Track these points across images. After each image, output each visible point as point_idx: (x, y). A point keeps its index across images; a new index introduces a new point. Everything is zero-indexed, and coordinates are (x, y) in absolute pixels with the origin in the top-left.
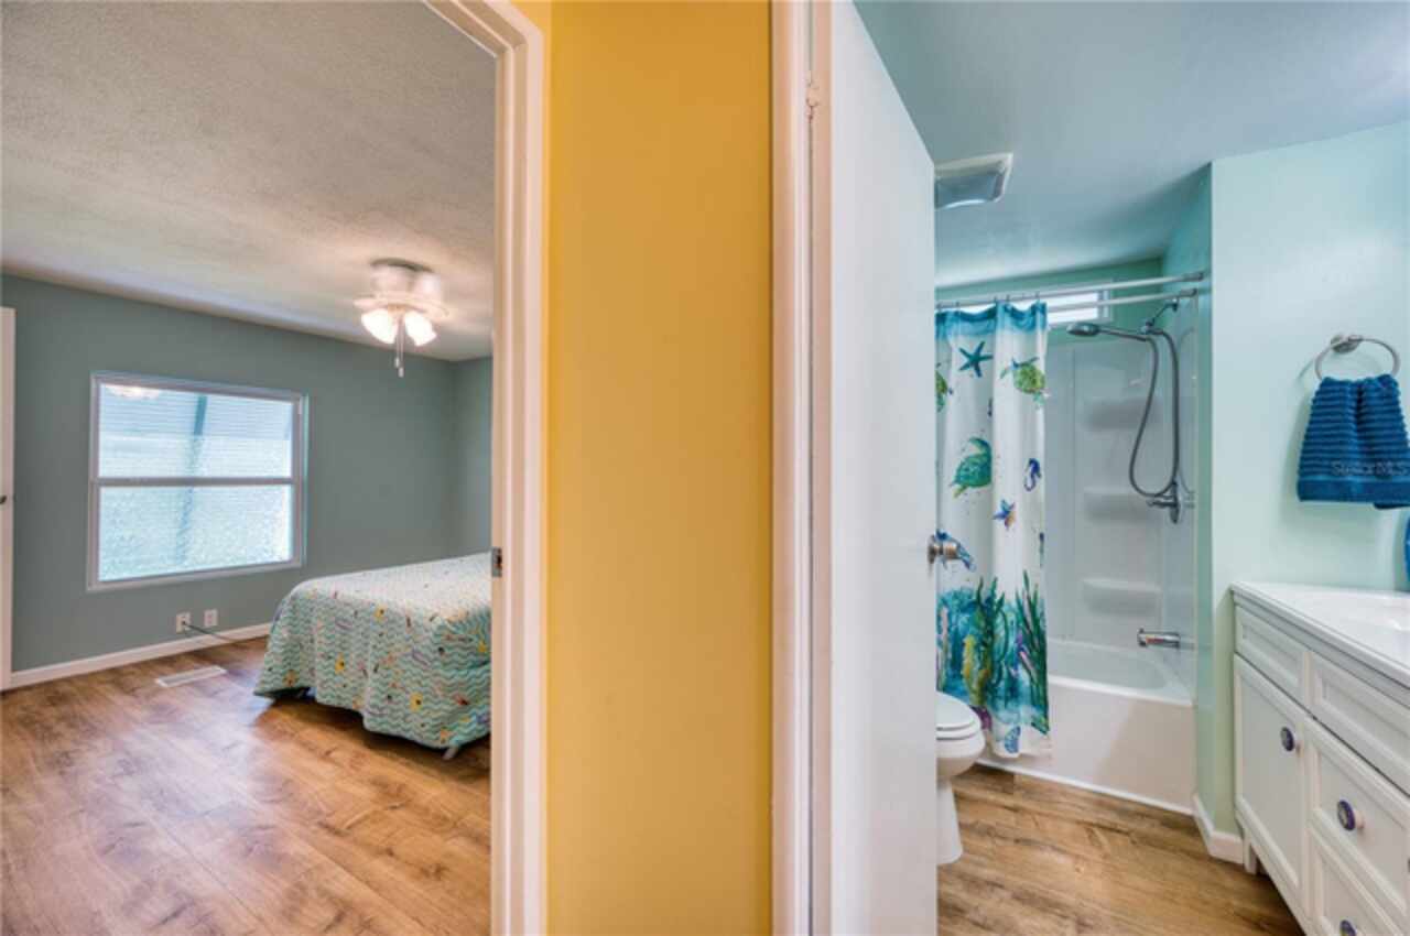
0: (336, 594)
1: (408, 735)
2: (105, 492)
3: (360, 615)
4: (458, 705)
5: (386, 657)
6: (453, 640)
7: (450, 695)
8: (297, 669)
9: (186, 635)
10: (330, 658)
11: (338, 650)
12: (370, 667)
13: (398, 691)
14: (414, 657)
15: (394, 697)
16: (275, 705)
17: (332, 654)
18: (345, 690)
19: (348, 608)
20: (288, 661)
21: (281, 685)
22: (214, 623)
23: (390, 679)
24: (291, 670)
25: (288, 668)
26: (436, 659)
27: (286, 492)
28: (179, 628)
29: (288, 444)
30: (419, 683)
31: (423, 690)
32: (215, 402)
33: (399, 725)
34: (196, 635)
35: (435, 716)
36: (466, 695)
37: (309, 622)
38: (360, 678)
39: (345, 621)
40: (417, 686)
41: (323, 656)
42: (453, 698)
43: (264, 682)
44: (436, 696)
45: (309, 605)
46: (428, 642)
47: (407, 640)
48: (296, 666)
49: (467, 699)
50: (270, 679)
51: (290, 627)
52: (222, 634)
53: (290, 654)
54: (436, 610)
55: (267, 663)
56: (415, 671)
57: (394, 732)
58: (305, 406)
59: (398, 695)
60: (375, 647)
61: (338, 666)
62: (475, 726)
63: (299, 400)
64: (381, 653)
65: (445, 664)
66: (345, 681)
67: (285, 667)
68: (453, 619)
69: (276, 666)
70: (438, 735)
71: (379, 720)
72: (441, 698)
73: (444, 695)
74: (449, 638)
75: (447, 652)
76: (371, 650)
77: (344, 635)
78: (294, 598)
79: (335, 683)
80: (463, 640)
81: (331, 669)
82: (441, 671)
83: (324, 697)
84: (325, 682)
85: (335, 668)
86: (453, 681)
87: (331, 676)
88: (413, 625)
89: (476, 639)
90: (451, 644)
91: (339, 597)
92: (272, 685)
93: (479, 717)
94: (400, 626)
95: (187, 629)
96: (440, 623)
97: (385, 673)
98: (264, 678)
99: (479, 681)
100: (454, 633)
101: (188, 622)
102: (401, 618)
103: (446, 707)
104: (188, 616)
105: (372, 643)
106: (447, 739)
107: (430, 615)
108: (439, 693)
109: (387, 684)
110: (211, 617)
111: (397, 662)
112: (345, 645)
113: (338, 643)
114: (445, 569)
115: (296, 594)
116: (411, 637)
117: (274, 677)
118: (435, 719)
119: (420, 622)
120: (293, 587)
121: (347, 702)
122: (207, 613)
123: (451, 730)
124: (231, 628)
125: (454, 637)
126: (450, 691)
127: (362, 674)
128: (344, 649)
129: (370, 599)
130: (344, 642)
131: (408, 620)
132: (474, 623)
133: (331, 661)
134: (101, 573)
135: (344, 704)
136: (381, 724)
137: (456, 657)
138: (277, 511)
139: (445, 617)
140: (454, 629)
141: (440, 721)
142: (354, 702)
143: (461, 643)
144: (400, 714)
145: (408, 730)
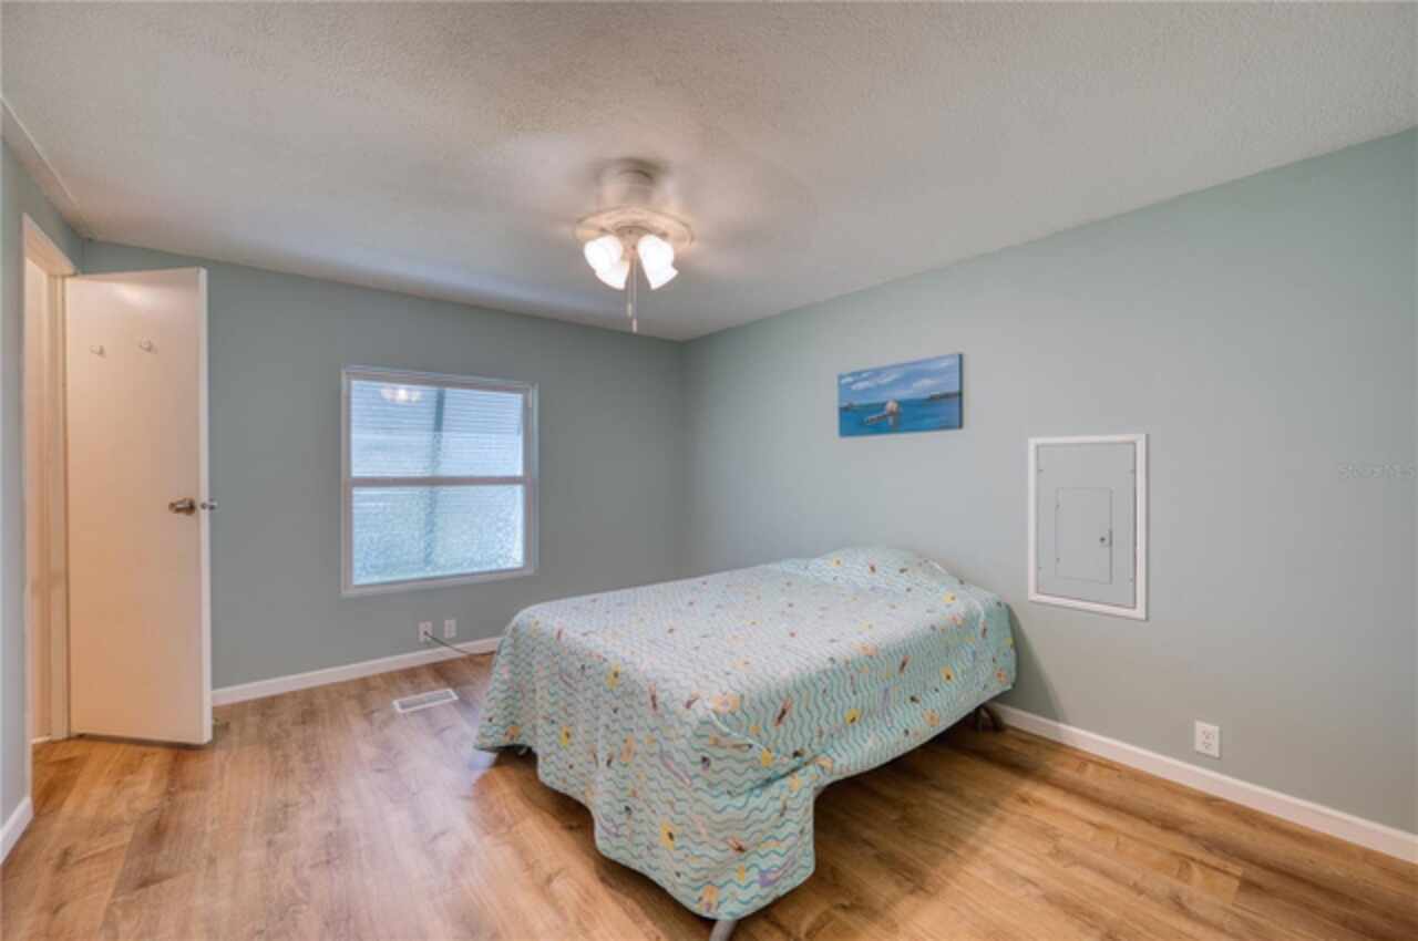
0: (559, 633)
1: (655, 876)
2: (358, 492)
3: (588, 672)
4: (731, 852)
5: (623, 746)
6: (724, 747)
7: (721, 835)
8: (519, 721)
9: (428, 645)
10: (553, 722)
11: (562, 714)
12: (603, 756)
13: (640, 805)
14: (661, 758)
15: (635, 812)
16: (497, 764)
17: (555, 718)
18: (571, 772)
19: (571, 658)
20: (510, 709)
21: (504, 741)
22: (453, 634)
23: (628, 784)
24: (513, 723)
25: (509, 719)
26: (697, 776)
27: (519, 490)
28: (422, 638)
29: (519, 440)
30: (672, 804)
31: (679, 818)
32: (453, 395)
33: (640, 857)
34: (437, 647)
35: (696, 865)
36: (743, 837)
37: (530, 664)
38: (590, 763)
39: (570, 676)
40: (667, 808)
41: (545, 718)
42: (724, 840)
43: (483, 735)
44: (698, 833)
45: (530, 642)
46: (682, 743)
47: (652, 730)
48: (517, 716)
49: (743, 844)
50: (490, 733)
51: (512, 667)
52: (459, 646)
53: (510, 702)
54: (695, 690)
55: (488, 710)
56: (666, 784)
57: (636, 865)
58: (534, 396)
59: (641, 810)
60: (607, 727)
61: (563, 736)
62: (756, 888)
63: (527, 390)
64: (615, 738)
65: (711, 785)
66: (572, 760)
67: (505, 717)
68: (721, 709)
69: (496, 715)
70: (700, 893)
71: (615, 842)
72: (705, 837)
73: (710, 835)
74: (717, 743)
75: (714, 765)
76: (602, 730)
77: (571, 694)
78: (515, 630)
79: (559, 759)
80: (737, 747)
81: (554, 737)
82: (706, 798)
83: (547, 775)
84: (549, 755)
85: (559, 737)
86: (724, 816)
87: (554, 747)
88: (660, 707)
89: (756, 744)
90: (721, 753)
91: (563, 638)
92: (493, 739)
93: (763, 873)
94: (641, 704)
95: (429, 639)
96: (701, 713)
97: (622, 771)
98: (484, 730)
99: (764, 816)
100: (726, 735)
101: (430, 633)
102: (643, 692)
103: (714, 853)
104: (429, 624)
105: (604, 719)
106: (715, 903)
107: (686, 698)
108: (703, 831)
109: (624, 789)
110: (450, 627)
111: (638, 759)
112: (570, 710)
113: (562, 704)
114: (688, 598)
115: (517, 624)
116: (657, 728)
117: (495, 729)
118: (698, 870)
119: (671, 706)
120: (514, 614)
121: (575, 789)
122: (447, 622)
123: (721, 887)
124: (468, 640)
125: (724, 741)
126: (719, 831)
127: (591, 757)
128: (571, 715)
129: (600, 651)
130: (569, 705)
131: (653, 698)
132: (753, 715)
133: (554, 727)
134: (355, 577)
135: (570, 792)
136: (618, 848)
137: (728, 775)
138: (509, 514)
139: (710, 705)
140: (726, 730)
141: (704, 873)
142: (583, 793)
143: (736, 752)
144: (642, 839)
145: (656, 869)
